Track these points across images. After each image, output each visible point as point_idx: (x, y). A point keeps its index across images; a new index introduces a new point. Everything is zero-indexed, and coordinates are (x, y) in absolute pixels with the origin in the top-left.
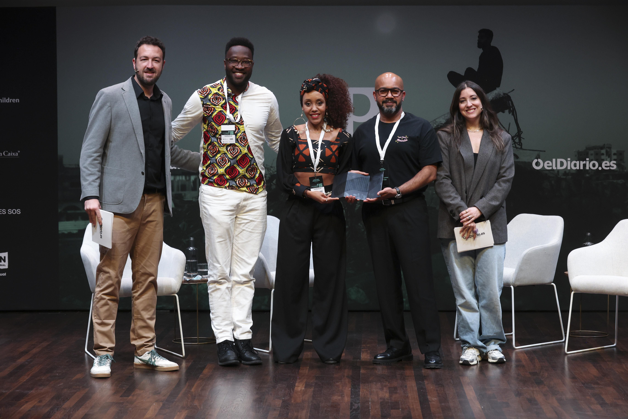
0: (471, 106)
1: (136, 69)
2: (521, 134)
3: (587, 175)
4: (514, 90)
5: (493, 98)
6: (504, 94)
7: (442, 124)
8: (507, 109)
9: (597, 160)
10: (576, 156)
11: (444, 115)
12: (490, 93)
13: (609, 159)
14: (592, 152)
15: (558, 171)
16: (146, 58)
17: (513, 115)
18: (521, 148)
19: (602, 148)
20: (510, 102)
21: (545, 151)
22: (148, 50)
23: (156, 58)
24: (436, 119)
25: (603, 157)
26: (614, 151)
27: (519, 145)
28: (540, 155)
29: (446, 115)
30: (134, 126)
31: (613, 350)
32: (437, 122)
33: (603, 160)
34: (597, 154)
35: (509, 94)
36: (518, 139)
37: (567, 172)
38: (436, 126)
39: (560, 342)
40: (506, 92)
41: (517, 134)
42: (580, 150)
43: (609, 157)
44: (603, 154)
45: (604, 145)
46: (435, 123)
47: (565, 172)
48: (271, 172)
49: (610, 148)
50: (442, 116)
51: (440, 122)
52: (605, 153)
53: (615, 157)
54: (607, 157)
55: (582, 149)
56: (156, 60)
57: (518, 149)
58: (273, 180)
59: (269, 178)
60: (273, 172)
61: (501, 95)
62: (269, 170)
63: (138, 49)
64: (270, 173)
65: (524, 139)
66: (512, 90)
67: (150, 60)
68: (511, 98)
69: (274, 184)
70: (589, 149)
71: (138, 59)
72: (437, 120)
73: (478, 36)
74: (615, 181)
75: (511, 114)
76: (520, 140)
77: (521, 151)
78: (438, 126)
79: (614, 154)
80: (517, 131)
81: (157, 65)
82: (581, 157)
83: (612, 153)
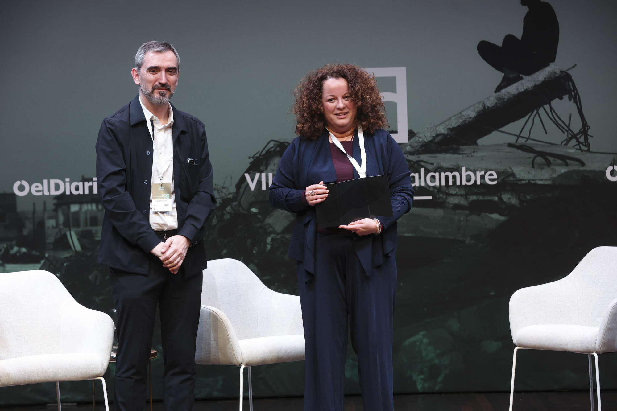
2: (588, 129)
4: (576, 65)
5: (545, 78)
6: (561, 72)
7: (471, 118)
8: (566, 94)
11: (474, 105)
12: (540, 72)
17: (575, 102)
18: (589, 151)
20: (570, 83)
27: (585, 146)
28: (616, 160)
29: (477, 106)
32: (463, 116)
35: (569, 72)
36: (583, 137)
38: (462, 122)
40: (564, 69)
41: (582, 130)
46: (460, 117)
48: (223, 195)
50: (471, 106)
51: (469, 115)
57: (584, 152)
58: (226, 207)
59: (220, 203)
60: (225, 194)
61: (557, 74)
62: (220, 192)
64: (221, 196)
65: (592, 137)
66: (573, 65)
68: (573, 78)
69: (228, 212)
72: (463, 113)
75: (572, 101)
76: (586, 139)
77: (588, 154)
78: (465, 121)
80: (581, 127)
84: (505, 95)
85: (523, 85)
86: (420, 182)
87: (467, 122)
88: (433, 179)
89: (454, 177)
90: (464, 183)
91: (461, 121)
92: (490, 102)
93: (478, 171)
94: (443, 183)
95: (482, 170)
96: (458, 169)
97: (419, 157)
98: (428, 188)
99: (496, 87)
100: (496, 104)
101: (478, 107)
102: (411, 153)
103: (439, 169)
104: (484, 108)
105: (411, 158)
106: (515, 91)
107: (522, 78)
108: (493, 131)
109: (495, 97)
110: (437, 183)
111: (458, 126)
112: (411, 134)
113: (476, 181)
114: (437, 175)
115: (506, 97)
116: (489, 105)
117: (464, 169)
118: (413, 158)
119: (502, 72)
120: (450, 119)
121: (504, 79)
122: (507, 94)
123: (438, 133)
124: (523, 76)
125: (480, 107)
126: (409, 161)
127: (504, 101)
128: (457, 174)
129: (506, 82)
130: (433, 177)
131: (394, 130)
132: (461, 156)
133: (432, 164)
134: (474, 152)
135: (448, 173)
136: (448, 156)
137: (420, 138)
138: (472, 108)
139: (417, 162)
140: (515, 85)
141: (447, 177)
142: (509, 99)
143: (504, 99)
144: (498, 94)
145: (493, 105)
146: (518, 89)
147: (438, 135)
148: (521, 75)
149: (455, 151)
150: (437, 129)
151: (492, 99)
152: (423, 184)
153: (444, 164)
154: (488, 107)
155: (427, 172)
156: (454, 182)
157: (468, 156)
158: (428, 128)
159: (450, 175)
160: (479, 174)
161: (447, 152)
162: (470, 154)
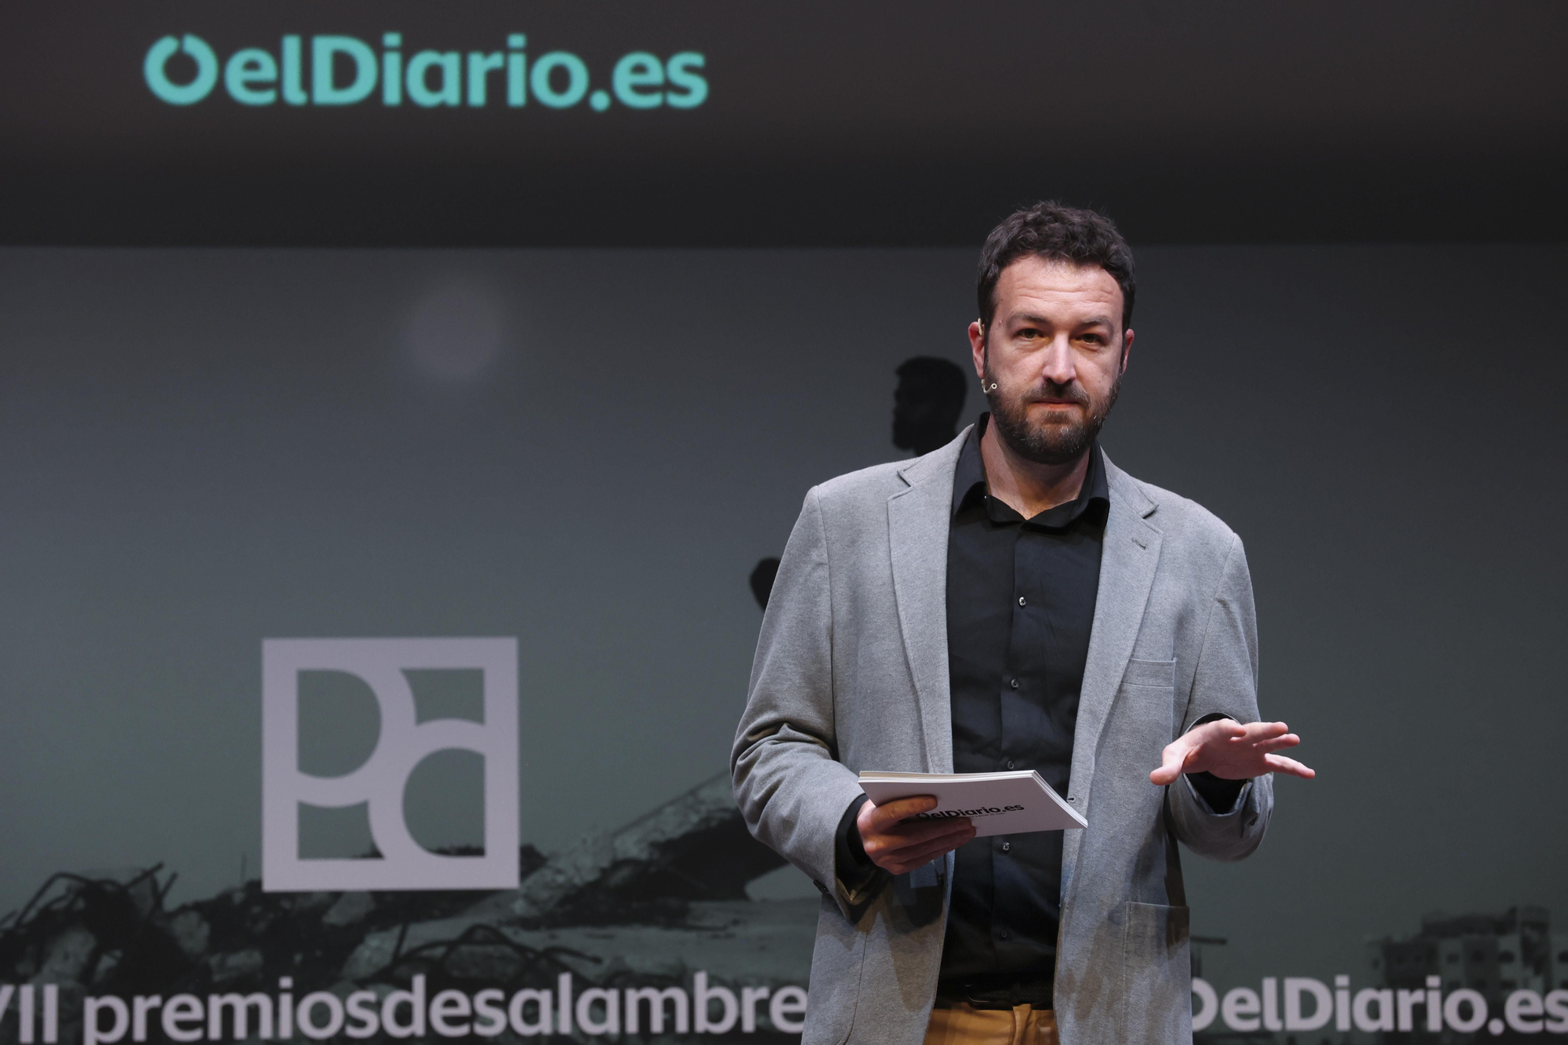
7: (725, 810)
9: (1478, 986)
10: (1375, 964)
13: (1538, 981)
14: (1449, 946)
15: (1293, 1037)
19: (1503, 926)
21: (1223, 942)
24: (700, 787)
25: (1508, 971)
26: (1560, 942)
32: (702, 802)
33: (1511, 986)
34: (1477, 956)
38: (699, 823)
42: (1398, 938)
43: (1537, 971)
44: (1507, 957)
45: (1513, 911)
46: (692, 807)
47: (1326, 1043)
49: (1541, 927)
52: (1517, 952)
53: (1566, 971)
54: (1529, 972)
55: (1405, 929)
70: (1437, 929)
72: (704, 794)
73: (899, 395)
78: (706, 820)
79: (1564, 957)
82: (1400, 968)
83: (1555, 954)
86: (555, 1019)
87: (714, 824)
88: (598, 1011)
89: (669, 1006)
90: (702, 1024)
91: (694, 819)
93: (748, 985)
94: (632, 1026)
95: (760, 984)
96: (683, 980)
97: (553, 937)
98: (581, 1041)
102: (527, 924)
103: (621, 979)
105: (526, 938)
110: (611, 1025)
111: (687, 837)
112: (530, 859)
113: (739, 1022)
114: (611, 997)
117: (701, 979)
118: (536, 940)
120: (658, 811)
123: (620, 856)
126: (521, 949)
128: (678, 995)
130: (599, 1004)
131: (474, 844)
132: (692, 935)
133: (597, 960)
134: (736, 922)
135: (650, 993)
136: (651, 934)
137: (559, 872)
139: (550, 954)
141: (644, 1006)
147: (617, 865)
149: (675, 919)
150: (618, 843)
152: (565, 1028)
153: (636, 962)
155: (580, 985)
156: (670, 1023)
157: (716, 937)
158: (584, 841)
159: (656, 998)
160: (750, 996)
161: (646, 919)
162: (724, 928)
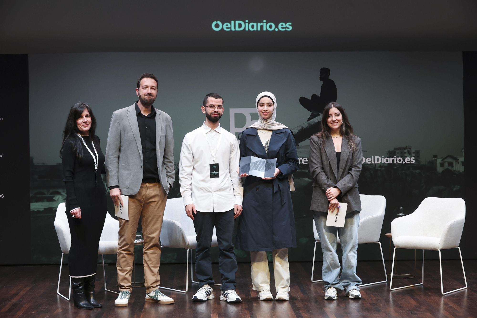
0: (335, 120)
1: (139, 95)
3: (395, 167)
7: (296, 133)
10: (387, 154)
11: (297, 127)
13: (410, 156)
14: (398, 151)
15: (376, 165)
16: (147, 87)
19: (405, 149)
21: (366, 151)
22: (147, 82)
23: (153, 87)
25: (406, 155)
26: (413, 151)
30: (134, 135)
31: (421, 287)
33: (406, 157)
34: (401, 153)
37: (382, 165)
39: (384, 282)
42: (390, 150)
43: (410, 155)
44: (406, 153)
45: (407, 146)
47: (380, 165)
49: (410, 148)
51: (295, 131)
52: (407, 152)
53: (414, 155)
54: (409, 155)
55: (392, 149)
56: (153, 89)
63: (140, 81)
67: (149, 88)
70: (396, 149)
71: (141, 88)
73: (320, 73)
74: (414, 171)
79: (413, 153)
81: (154, 92)
82: (391, 154)
83: (412, 152)
84: (312, 122)
85: (320, 118)
92: (305, 126)
95: (301, 158)
99: (308, 118)
100: (308, 126)
101: (299, 128)
104: (302, 128)
106: (316, 120)
107: (320, 115)
108: (306, 139)
109: (307, 123)
115: (312, 124)
116: (304, 127)
119: (311, 112)
121: (312, 115)
122: (313, 122)
124: (320, 114)
125: (300, 128)
127: (312, 125)
129: (312, 117)
138: (297, 128)
140: (316, 118)
142: (314, 124)
143: (311, 124)
144: (309, 122)
145: (306, 127)
146: (318, 120)
148: (319, 113)
151: (306, 124)
154: (304, 128)
